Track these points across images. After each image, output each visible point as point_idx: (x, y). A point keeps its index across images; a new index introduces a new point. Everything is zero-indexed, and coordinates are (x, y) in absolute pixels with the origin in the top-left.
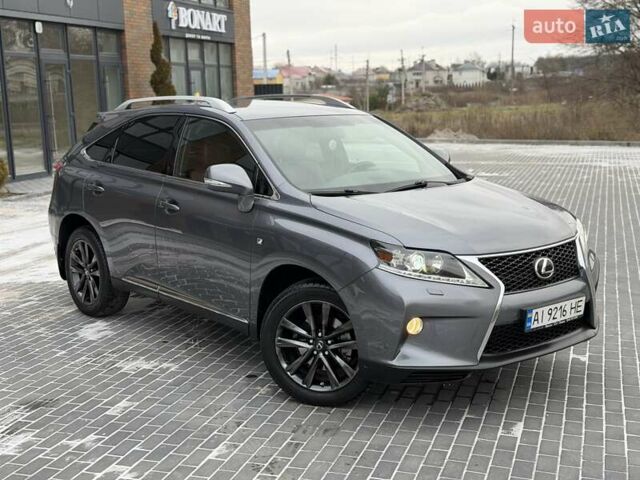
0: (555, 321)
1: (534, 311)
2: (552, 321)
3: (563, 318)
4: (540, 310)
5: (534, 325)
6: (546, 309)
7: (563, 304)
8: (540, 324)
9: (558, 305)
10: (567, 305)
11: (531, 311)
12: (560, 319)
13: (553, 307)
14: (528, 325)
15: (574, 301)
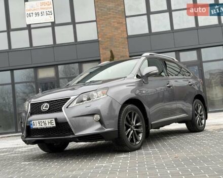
0: (42, 126)
1: (33, 122)
2: (40, 126)
5: (34, 127)
6: (37, 121)
8: (36, 127)
9: (42, 121)
10: (47, 121)
12: (44, 126)
14: (31, 126)
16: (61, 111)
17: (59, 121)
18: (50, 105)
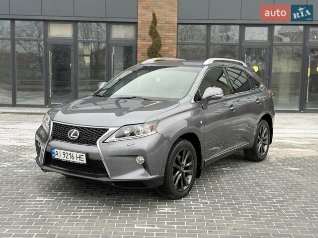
0: (67, 159)
1: (55, 150)
2: (65, 159)
3: (72, 160)
4: (58, 151)
5: (56, 157)
6: (62, 151)
7: (72, 153)
8: (59, 158)
9: (69, 153)
10: (75, 154)
11: (54, 149)
12: (69, 159)
13: (66, 152)
14: (53, 155)
15: (78, 154)
16: (94, 144)
17: (91, 157)
18: (80, 133)
